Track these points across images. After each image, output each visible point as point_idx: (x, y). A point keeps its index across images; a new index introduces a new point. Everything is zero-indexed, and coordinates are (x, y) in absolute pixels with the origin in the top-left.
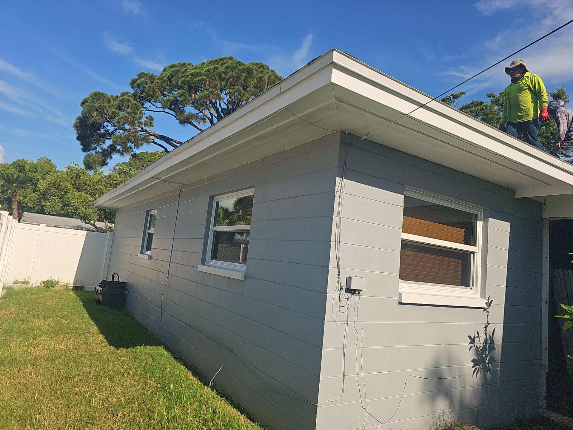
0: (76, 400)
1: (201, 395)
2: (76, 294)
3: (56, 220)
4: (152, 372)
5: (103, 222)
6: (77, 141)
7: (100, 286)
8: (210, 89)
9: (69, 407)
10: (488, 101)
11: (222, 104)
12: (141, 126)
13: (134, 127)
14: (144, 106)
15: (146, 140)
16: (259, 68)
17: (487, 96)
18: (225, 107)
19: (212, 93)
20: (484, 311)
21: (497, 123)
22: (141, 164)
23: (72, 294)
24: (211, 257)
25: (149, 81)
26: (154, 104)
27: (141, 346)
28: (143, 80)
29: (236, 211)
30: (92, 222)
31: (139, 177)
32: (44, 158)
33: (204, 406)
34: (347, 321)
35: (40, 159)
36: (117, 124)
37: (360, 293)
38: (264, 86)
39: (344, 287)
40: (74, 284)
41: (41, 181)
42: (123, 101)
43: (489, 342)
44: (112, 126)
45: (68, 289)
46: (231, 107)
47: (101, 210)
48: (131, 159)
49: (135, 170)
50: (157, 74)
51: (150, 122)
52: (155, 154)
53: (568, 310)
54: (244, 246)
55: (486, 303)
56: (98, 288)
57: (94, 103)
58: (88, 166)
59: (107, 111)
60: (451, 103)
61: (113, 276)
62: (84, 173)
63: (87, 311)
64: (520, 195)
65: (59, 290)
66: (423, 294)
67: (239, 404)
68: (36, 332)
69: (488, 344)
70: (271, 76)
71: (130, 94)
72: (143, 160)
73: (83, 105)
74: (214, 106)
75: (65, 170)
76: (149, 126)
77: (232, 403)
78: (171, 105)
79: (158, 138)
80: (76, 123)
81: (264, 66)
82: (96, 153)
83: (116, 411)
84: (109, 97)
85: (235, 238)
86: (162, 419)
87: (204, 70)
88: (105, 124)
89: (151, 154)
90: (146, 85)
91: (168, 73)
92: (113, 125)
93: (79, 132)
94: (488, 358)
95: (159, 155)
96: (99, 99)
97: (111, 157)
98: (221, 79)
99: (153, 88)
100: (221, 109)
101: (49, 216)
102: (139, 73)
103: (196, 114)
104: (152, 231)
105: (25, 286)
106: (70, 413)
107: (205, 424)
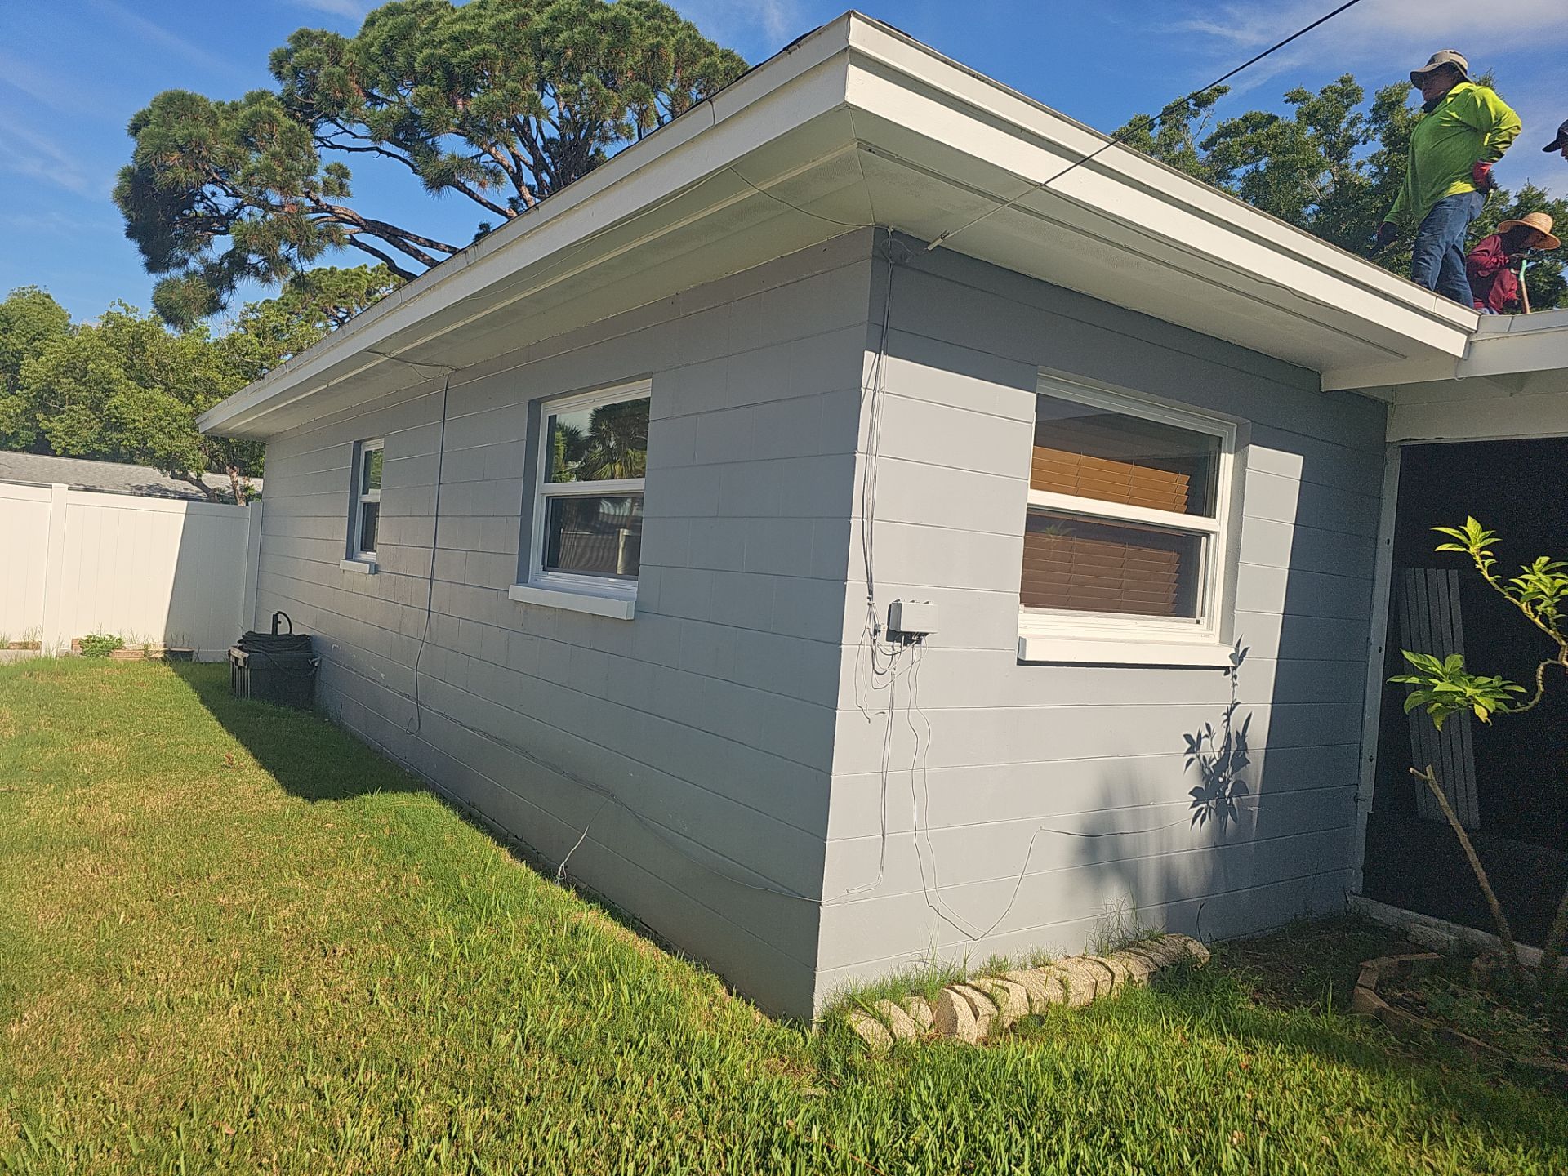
0: (225, 924)
1: (539, 900)
2: (174, 671)
3: (87, 469)
4: (410, 853)
5: (225, 473)
6: (128, 240)
7: (240, 648)
8: (510, 84)
9: (209, 940)
10: (1288, 114)
11: (545, 124)
12: (312, 194)
13: (294, 198)
14: (318, 134)
15: (331, 236)
16: (649, 18)
17: (1286, 98)
18: (556, 135)
19: (514, 94)
20: (1225, 674)
21: (1309, 176)
22: (316, 305)
23: (164, 670)
24: (543, 564)
25: (326, 58)
26: (347, 128)
27: (372, 793)
28: (310, 53)
29: (598, 435)
30: (193, 475)
31: (329, 350)
32: (29, 290)
33: (547, 922)
34: (891, 709)
35: (16, 294)
36: (241, 190)
37: (923, 641)
38: (664, 72)
39: (884, 629)
40: (165, 646)
41: (28, 359)
42: (255, 120)
43: (1234, 746)
44: (228, 195)
45: (150, 659)
46: (572, 137)
47: (216, 440)
48: (288, 289)
49: (304, 323)
50: (350, 35)
51: (338, 181)
52: (358, 275)
53: (1420, 665)
54: (626, 532)
55: (1231, 656)
56: (237, 653)
57: (170, 127)
58: (169, 312)
59: (210, 150)
60: (1188, 118)
61: (276, 622)
62: (153, 335)
63: (213, 713)
64: (1332, 383)
65: (126, 662)
66: (1079, 639)
67: (633, 915)
68: (86, 770)
69: (1232, 753)
70: (684, 42)
71: (272, 98)
72: (323, 292)
73: (136, 132)
74: (523, 131)
75: (96, 325)
76: (338, 195)
77: (616, 913)
78: (397, 129)
79: (365, 231)
80: (121, 188)
81: (662, 10)
82: (187, 275)
83: (332, 942)
84: (212, 107)
85: (601, 511)
86: (448, 955)
87: (487, 24)
88: (207, 189)
89: (345, 273)
90: (318, 70)
91: (380, 33)
92: (230, 191)
93: (134, 214)
94: (1230, 786)
95: (370, 278)
96: (181, 112)
97: (234, 287)
98: (541, 54)
99: (340, 78)
100: (542, 141)
101: (63, 459)
102: (294, 34)
103: (473, 158)
104: (373, 496)
105: (29, 653)
106: (217, 953)
107: (554, 960)
